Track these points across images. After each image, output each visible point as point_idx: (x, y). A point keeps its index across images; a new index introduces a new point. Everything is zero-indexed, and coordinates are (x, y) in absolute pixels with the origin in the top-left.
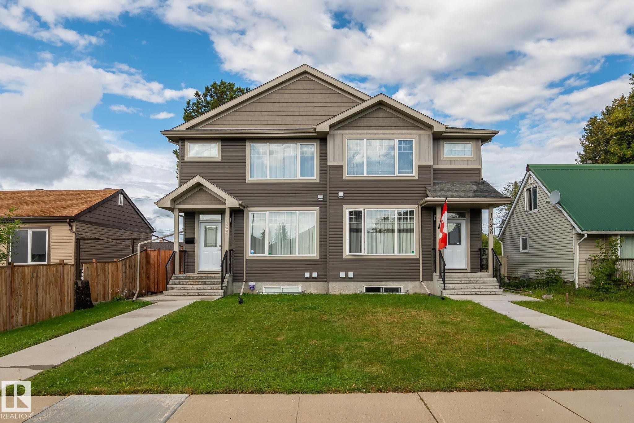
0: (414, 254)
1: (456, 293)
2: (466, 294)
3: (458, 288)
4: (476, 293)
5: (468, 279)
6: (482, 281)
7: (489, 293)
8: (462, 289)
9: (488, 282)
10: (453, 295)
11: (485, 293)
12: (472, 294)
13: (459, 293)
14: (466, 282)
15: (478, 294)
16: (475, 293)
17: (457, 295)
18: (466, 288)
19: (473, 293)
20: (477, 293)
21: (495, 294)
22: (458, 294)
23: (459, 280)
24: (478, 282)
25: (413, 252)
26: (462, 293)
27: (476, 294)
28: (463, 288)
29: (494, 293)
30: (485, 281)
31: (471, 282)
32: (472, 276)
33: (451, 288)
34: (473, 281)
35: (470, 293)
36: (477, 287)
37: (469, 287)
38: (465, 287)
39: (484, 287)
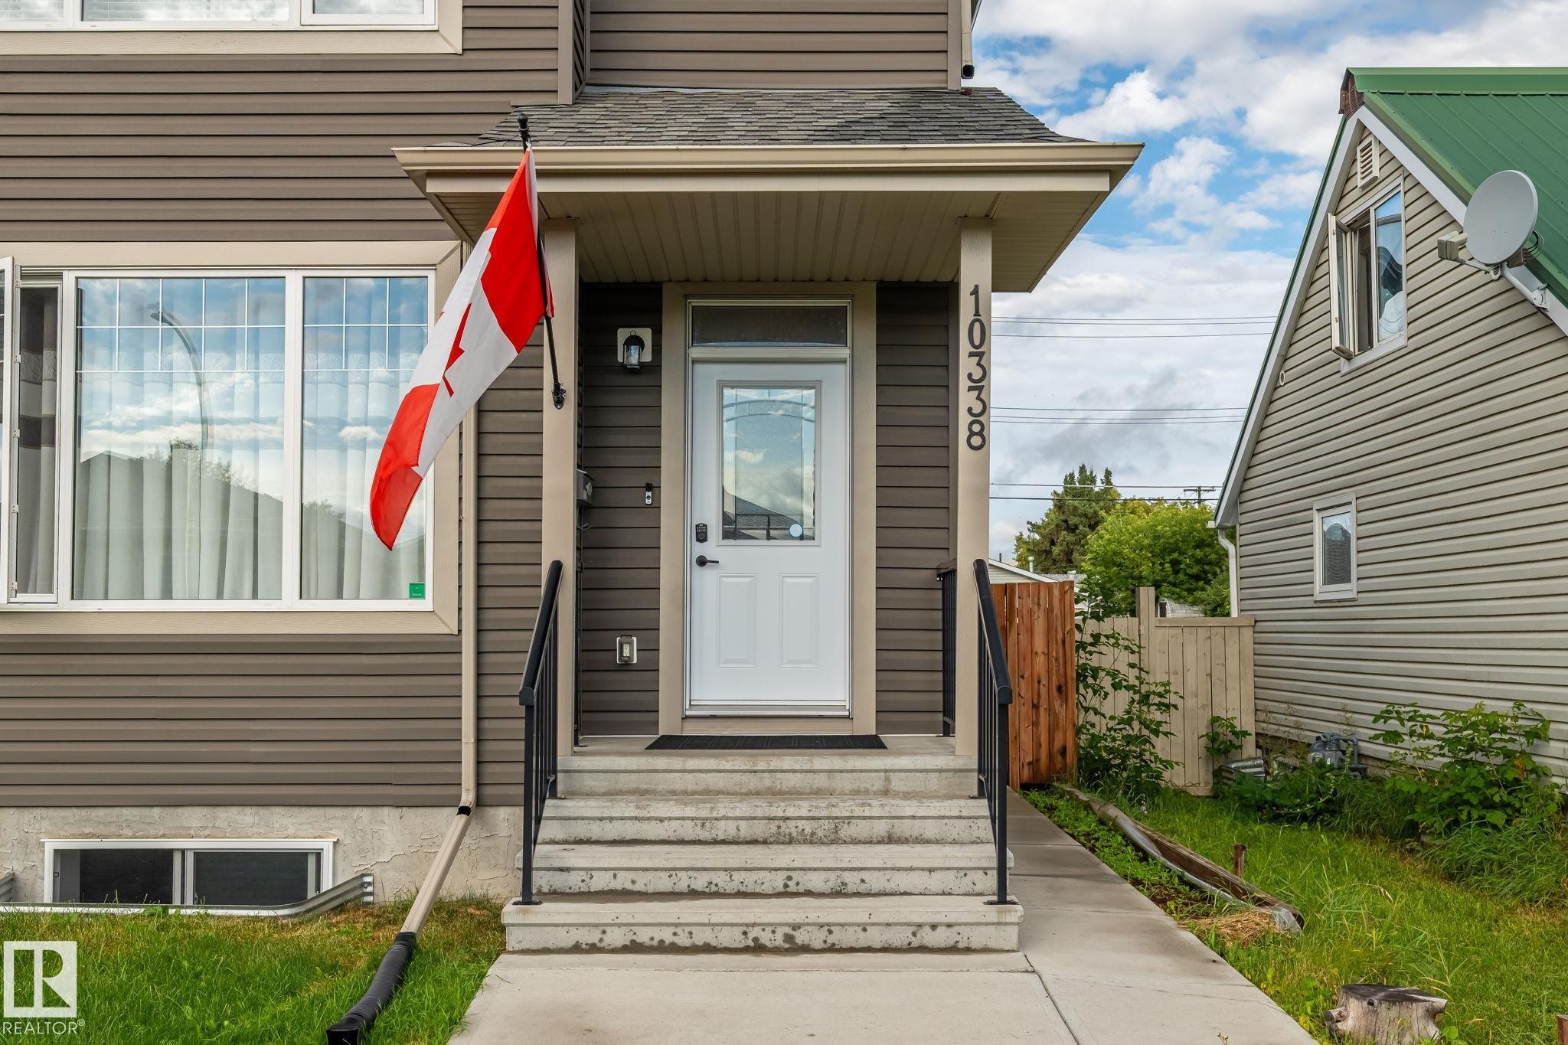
0: (426, 604)
1: (616, 937)
2: (708, 949)
3: (663, 883)
4: (789, 938)
5: (762, 808)
6: (881, 828)
7: (900, 937)
8: (693, 894)
9: (930, 829)
10: (593, 949)
11: (864, 939)
12: (758, 948)
13: (644, 936)
14: (746, 830)
15: (806, 949)
16: (779, 941)
17: (625, 949)
18: (731, 887)
19: (766, 938)
20: (801, 937)
21: (953, 949)
22: (634, 948)
23: (690, 811)
24: (846, 831)
25: (417, 591)
26: (666, 935)
27: (793, 948)
28: (700, 882)
29: (941, 938)
30: (905, 828)
31: (791, 828)
32: (821, 781)
33: (600, 882)
34: (808, 827)
35: (738, 941)
36: (816, 881)
37: (750, 880)
38: (721, 880)
39: (875, 881)
